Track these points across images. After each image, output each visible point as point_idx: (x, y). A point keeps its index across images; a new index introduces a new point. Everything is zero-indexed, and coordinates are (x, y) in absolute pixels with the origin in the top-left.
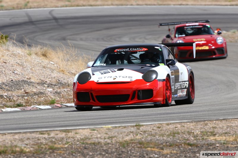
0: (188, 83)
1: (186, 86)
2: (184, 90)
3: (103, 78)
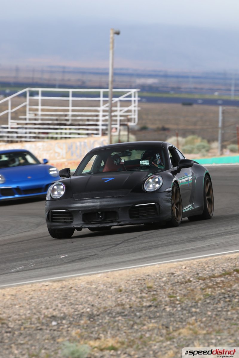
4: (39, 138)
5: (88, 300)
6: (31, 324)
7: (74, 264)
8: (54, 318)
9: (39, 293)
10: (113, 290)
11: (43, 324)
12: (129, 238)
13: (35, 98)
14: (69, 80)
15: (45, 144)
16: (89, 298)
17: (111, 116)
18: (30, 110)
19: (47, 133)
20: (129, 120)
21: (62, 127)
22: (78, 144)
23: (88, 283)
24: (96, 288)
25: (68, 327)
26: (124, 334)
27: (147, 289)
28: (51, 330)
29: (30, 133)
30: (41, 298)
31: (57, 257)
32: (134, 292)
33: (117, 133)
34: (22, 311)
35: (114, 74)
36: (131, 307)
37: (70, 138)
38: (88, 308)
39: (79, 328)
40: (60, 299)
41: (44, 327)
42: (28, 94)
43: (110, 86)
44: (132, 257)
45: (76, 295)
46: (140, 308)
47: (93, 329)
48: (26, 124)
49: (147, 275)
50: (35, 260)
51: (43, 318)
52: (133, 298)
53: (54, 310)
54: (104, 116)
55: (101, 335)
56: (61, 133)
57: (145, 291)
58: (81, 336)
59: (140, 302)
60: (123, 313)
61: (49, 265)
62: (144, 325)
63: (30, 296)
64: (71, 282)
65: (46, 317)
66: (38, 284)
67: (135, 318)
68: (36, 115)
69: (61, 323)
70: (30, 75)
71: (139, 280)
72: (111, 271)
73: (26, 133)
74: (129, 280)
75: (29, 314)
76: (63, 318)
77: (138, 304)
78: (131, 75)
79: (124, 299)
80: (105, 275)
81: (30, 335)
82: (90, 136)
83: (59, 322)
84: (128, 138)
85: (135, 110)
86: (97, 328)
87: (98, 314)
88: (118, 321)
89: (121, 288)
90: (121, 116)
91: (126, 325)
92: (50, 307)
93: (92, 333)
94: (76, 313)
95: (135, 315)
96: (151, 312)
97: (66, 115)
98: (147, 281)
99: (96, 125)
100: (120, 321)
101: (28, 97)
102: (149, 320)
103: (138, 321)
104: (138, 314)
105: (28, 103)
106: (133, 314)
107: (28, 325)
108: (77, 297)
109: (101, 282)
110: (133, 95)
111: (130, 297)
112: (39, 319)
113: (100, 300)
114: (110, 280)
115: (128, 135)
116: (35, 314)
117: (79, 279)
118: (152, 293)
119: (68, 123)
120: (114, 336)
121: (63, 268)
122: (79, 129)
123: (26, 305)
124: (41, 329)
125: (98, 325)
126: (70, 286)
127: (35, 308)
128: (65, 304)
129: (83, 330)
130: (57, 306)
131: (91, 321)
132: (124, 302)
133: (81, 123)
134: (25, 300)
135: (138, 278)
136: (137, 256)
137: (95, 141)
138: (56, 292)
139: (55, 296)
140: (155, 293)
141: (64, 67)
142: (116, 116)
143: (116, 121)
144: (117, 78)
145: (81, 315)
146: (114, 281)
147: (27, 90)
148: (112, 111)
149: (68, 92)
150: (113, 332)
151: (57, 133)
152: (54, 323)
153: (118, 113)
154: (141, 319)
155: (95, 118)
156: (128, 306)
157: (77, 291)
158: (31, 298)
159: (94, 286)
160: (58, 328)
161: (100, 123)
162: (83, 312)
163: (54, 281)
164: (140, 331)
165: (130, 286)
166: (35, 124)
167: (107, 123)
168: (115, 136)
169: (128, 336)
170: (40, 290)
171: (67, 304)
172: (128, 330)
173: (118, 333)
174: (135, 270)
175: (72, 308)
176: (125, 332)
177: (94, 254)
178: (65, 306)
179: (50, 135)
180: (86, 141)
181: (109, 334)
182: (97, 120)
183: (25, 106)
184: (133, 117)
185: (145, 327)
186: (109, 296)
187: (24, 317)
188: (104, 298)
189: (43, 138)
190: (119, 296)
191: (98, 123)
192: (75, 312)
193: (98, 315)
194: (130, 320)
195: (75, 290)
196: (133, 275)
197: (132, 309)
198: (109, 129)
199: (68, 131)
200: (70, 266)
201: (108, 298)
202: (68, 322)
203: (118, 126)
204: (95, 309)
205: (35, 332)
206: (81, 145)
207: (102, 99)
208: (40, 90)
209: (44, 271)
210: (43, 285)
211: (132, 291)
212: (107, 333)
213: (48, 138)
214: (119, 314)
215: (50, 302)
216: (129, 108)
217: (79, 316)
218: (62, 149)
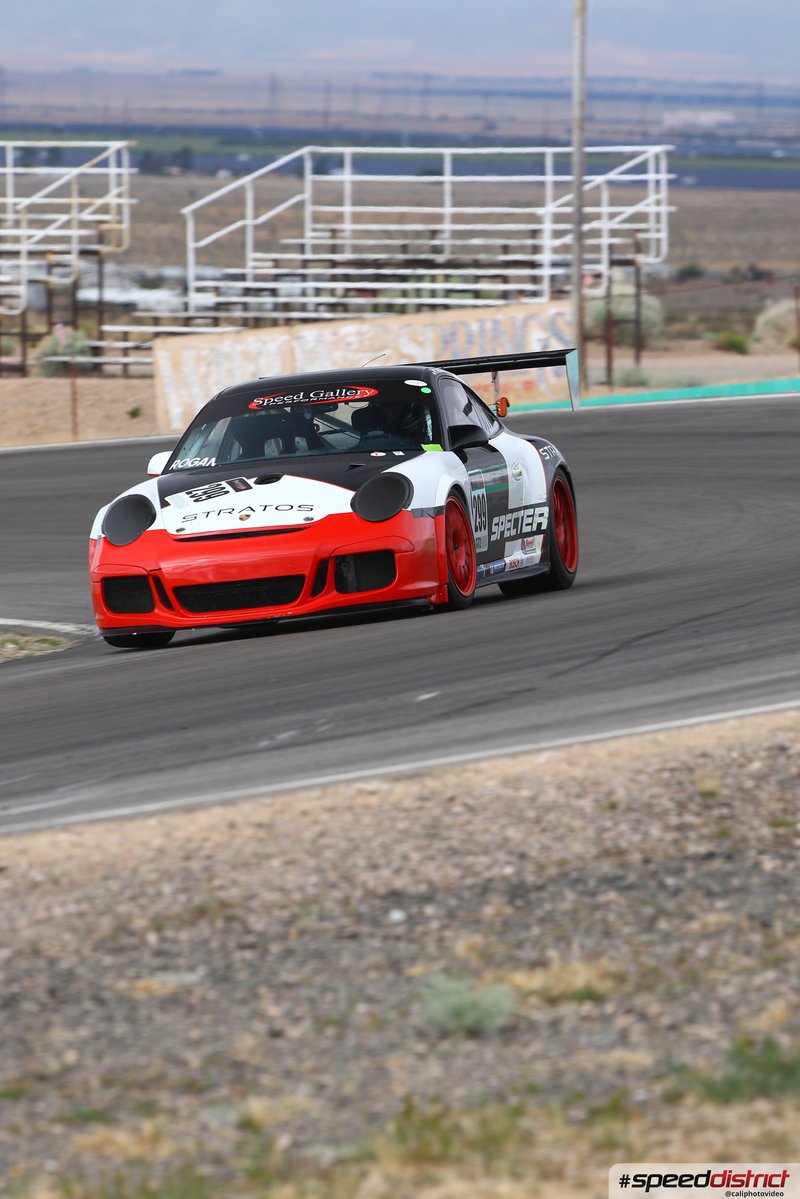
0: (546, 510)
1: (540, 525)
2: (530, 539)
3: (201, 517)
4: (345, 308)
5: (506, 840)
6: (322, 918)
7: (461, 721)
8: (395, 897)
9: (348, 817)
10: (587, 804)
11: (359, 918)
12: (643, 633)
13: (334, 178)
14: (443, 119)
15: (365, 328)
16: (511, 833)
17: (581, 236)
18: (317, 218)
19: (374, 293)
20: (639, 247)
21: (421, 271)
22: (475, 327)
23: (506, 782)
24: (533, 799)
25: (443, 928)
26: (625, 949)
27: (698, 799)
28: (385, 938)
29: (318, 292)
30: (353, 834)
31: (405, 697)
32: (657, 810)
33: (600, 291)
34: (292, 878)
35: (590, 96)
36: (646, 861)
37: (446, 307)
38: (508, 863)
39: (477, 931)
40: (417, 837)
41: (365, 929)
42: (308, 165)
43: (576, 137)
44: (650, 695)
45: (468, 822)
46: (675, 864)
47: (523, 934)
48: (305, 263)
49: (698, 751)
50: (336, 709)
51: (361, 901)
52: (655, 831)
53: (398, 871)
54: (557, 234)
55: (552, 953)
56: (418, 293)
57: (693, 807)
58: (488, 958)
59: (676, 842)
60: (621, 878)
61: (378, 725)
62: (690, 917)
63: (318, 828)
64: (451, 779)
65: (370, 894)
66: (342, 789)
67: (662, 897)
68: (334, 233)
69: (421, 913)
70: (316, 104)
71: (673, 770)
72: (584, 743)
73: (304, 293)
74: (639, 772)
75: (315, 885)
76: (427, 899)
77: (672, 851)
78: (647, 99)
79: (624, 833)
80: (562, 754)
81: (319, 955)
82: (513, 301)
83: (414, 910)
84: (639, 304)
85: (658, 215)
86: (535, 931)
87: (540, 882)
88: (606, 906)
89: (614, 798)
90: (614, 233)
91: (630, 918)
92: (382, 861)
93: (520, 945)
94: (469, 881)
95: (662, 886)
96: (712, 875)
97: (434, 234)
98: (699, 773)
99: (532, 265)
100: (613, 907)
101: (309, 177)
102: (705, 902)
103: (670, 905)
104: (670, 881)
105: (307, 195)
106: (652, 884)
107: (310, 922)
108: (470, 828)
109: (548, 779)
110: (651, 166)
111: (642, 828)
112: (345, 902)
113: (545, 839)
114: (578, 772)
115: (638, 296)
116: (333, 886)
117: (478, 772)
118: (716, 812)
119: (440, 258)
120: (592, 956)
121: (424, 734)
122: (477, 279)
123: (302, 856)
124: (354, 937)
125: (542, 920)
126: (449, 793)
127: (335, 867)
128: (431, 852)
129: (493, 939)
130: (406, 858)
131: (519, 908)
132: (623, 844)
133: (482, 257)
134: (300, 841)
135: (671, 765)
136: (670, 691)
137: (527, 319)
138: (402, 815)
139: (401, 825)
140: (725, 811)
141: (428, 77)
142: (596, 233)
143: (597, 249)
144: (601, 111)
145: (485, 889)
146: (591, 773)
147: (305, 151)
148: (582, 218)
149: (440, 158)
150: (590, 942)
151: (404, 293)
152: (397, 915)
153: (604, 225)
154: (682, 898)
155: (529, 242)
156: (636, 857)
157: (471, 809)
158: (322, 834)
159: (525, 793)
160: (411, 930)
161: (545, 257)
162: (490, 880)
163: (397, 778)
164: (679, 939)
165: (642, 791)
166: (334, 264)
167: (569, 257)
168: (594, 298)
169: (637, 953)
170: (350, 808)
171: (440, 851)
172: (639, 933)
173: (606, 942)
174: (661, 737)
175: (456, 866)
176: (628, 942)
177: (525, 685)
178: (431, 858)
179: (382, 300)
180: (500, 316)
181: (576, 949)
182: (536, 249)
183: (300, 205)
184: (652, 235)
185: (694, 926)
186: (577, 823)
187: (297, 896)
188: (561, 831)
189: (361, 309)
190: (608, 824)
191: (537, 258)
192: (464, 877)
193: (541, 888)
194: (644, 903)
195: (465, 805)
196: (654, 755)
197: (652, 867)
198: (575, 278)
199: (440, 286)
200: (448, 728)
201: (573, 830)
202: (442, 912)
203: (603, 268)
204: (530, 867)
205: (336, 945)
206: (482, 330)
207: (549, 178)
208: (348, 151)
209: (362, 745)
210: (361, 792)
211: (649, 806)
212: (569, 944)
213: (376, 308)
214: (609, 881)
215: (383, 846)
216: (640, 208)
217: (478, 891)
218: (420, 344)
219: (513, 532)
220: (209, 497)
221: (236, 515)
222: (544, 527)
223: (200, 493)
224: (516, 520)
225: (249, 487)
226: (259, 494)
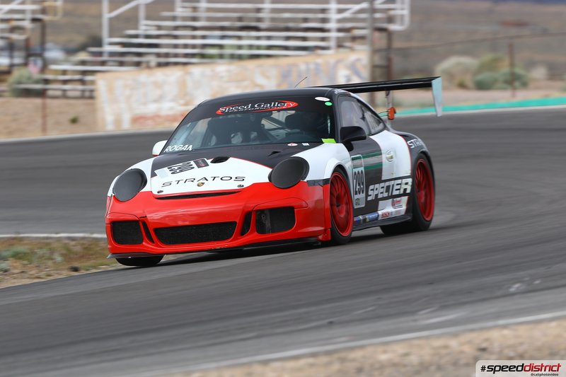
2: (398, 199)
3: (174, 184)
137: (337, 63)
206: (308, 69)
219: (386, 195)
220: (181, 171)
221: (196, 182)
222: (408, 191)
223: (176, 168)
224: (388, 187)
225: (207, 165)
226: (213, 169)
